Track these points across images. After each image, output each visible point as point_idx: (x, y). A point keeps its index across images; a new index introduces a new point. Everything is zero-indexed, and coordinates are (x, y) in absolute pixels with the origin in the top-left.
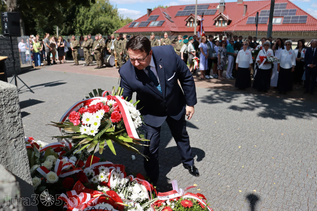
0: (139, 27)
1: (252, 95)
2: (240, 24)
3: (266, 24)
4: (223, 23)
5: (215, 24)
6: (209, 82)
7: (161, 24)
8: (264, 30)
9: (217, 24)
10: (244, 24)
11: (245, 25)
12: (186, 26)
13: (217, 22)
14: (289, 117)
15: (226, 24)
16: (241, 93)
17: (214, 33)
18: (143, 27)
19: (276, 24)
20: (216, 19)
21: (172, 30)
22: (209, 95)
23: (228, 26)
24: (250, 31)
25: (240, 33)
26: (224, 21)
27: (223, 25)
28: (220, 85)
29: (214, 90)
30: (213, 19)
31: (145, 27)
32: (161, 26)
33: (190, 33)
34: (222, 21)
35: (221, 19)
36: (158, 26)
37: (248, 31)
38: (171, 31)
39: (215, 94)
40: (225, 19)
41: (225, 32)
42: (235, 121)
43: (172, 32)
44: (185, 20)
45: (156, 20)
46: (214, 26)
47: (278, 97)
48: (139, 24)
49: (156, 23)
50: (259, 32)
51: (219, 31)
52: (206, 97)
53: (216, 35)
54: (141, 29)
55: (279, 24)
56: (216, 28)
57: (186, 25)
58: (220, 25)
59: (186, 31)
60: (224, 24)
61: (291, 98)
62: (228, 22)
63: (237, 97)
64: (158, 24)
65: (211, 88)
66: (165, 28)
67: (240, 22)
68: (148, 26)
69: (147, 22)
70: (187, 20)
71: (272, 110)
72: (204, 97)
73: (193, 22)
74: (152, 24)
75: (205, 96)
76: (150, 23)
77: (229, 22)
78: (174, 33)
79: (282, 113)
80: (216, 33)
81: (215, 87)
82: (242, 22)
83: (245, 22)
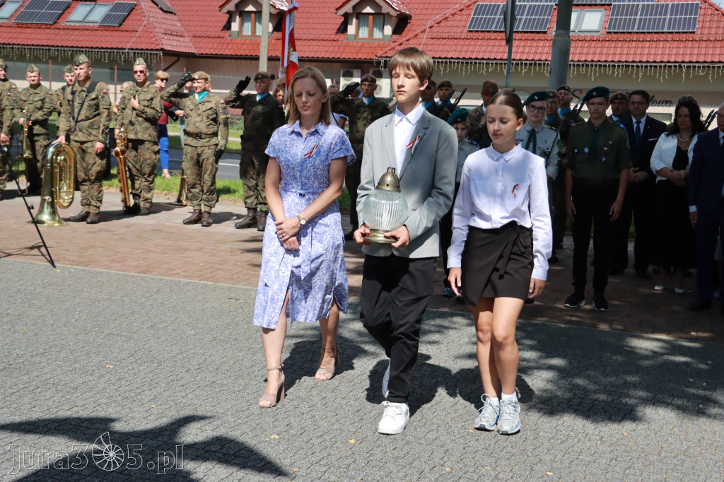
2: (443, 30)
3: (546, 33)
4: (374, 26)
5: (343, 29)
7: (119, 19)
8: (537, 58)
9: (351, 29)
10: (461, 29)
11: (464, 35)
12: (226, 34)
13: (354, 20)
14: (649, 412)
15: (388, 30)
16: (452, 315)
17: (339, 64)
18: (39, 27)
19: (583, 35)
20: (348, 8)
21: (170, 48)
23: (395, 37)
24: (483, 59)
25: (445, 69)
26: (380, 18)
27: (377, 34)
30: (338, 9)
31: (48, 27)
32: (120, 25)
33: (243, 61)
34: (371, 17)
35: (368, 10)
36: (106, 25)
37: (476, 59)
38: (162, 49)
40: (386, 9)
41: (386, 61)
42: (431, 436)
43: (167, 53)
44: (221, 7)
46: (342, 37)
48: (17, 10)
49: (100, 13)
50: (517, 64)
51: (362, 56)
53: (348, 74)
54: (28, 31)
55: (595, 34)
56: (347, 46)
57: (228, 26)
58: (364, 33)
59: (227, 52)
60: (382, 30)
62: (394, 21)
63: (441, 329)
64: (107, 18)
66: (137, 34)
67: (442, 25)
68: (62, 24)
70: (231, 7)
71: (580, 381)
72: (302, 332)
73: (253, 15)
74: (79, 14)
75: (305, 329)
76: (68, 8)
77: (401, 23)
78: (176, 58)
79: (621, 395)
80: (349, 66)
82: (451, 23)
83: (463, 24)
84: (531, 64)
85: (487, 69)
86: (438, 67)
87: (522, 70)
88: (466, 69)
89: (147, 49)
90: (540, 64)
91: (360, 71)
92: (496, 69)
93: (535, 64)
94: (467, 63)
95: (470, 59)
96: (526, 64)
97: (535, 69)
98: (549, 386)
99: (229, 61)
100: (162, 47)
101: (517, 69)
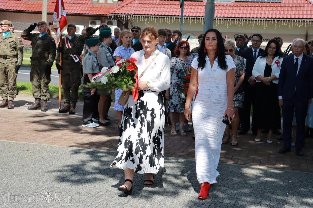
1: (174, 161)
3: (202, 1)
6: (78, 131)
8: (197, 15)
11: (158, 2)
17: (88, 17)
19: (221, 3)
22: (78, 163)
23: (119, 2)
24: (168, 15)
25: (148, 21)
28: (103, 138)
29: (89, 150)
37: (165, 15)
39: (91, 161)
46: (90, 2)
47: (231, 163)
50: (187, 18)
51: (101, 13)
52: (70, 168)
53: (94, 23)
55: (228, 3)
56: (93, 7)
58: (102, 0)
59: (23, 9)
61: (260, 165)
65: (82, 145)
72: (66, 168)
75: (68, 166)
80: (94, 18)
81: (91, 144)
85: (171, 21)
86: (144, 20)
87: (189, 22)
88: (159, 21)
90: (199, 19)
91: (100, 21)
92: (176, 20)
94: (160, 18)
95: (161, 15)
96: (192, 18)
97: (197, 22)
99: (24, 14)
101: (187, 21)
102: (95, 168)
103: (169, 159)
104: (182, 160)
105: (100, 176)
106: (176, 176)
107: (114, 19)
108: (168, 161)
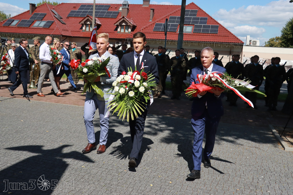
0: (19, 26)
1: (156, 117)
2: (146, 30)
3: (176, 32)
4: (125, 29)
5: (116, 29)
7: (49, 26)
8: (174, 39)
9: (119, 30)
10: (151, 30)
11: (152, 32)
12: (81, 30)
13: (120, 27)
15: (130, 30)
17: (115, 40)
18: (24, 28)
19: (186, 33)
20: (118, 23)
21: (64, 34)
23: (132, 32)
24: (158, 39)
26: (127, 26)
27: (126, 31)
30: (115, 24)
31: (27, 28)
32: (49, 27)
33: (86, 39)
34: (125, 26)
35: (124, 24)
36: (45, 28)
37: (156, 39)
38: (62, 35)
40: (129, 24)
43: (63, 36)
44: (80, 22)
45: (42, 20)
46: (116, 32)
48: (18, 23)
49: (43, 24)
50: (168, 41)
51: (122, 38)
53: (118, 43)
54: (21, 29)
55: (190, 33)
56: (117, 35)
57: (82, 28)
58: (122, 31)
59: (81, 36)
60: (128, 30)
62: (132, 27)
64: (45, 25)
66: (54, 30)
67: (146, 28)
68: (32, 27)
69: (29, 21)
70: (83, 22)
73: (89, 25)
74: (36, 24)
76: (33, 22)
77: (134, 28)
78: (66, 38)
80: (118, 40)
82: (148, 29)
83: (152, 29)
84: (172, 41)
85: (159, 42)
87: (169, 43)
88: (153, 42)
89: (57, 35)
90: (174, 41)
91: (121, 42)
92: (162, 42)
93: (173, 41)
94: (153, 40)
95: (154, 39)
96: (170, 41)
97: (173, 43)
98: (169, 135)
99: (82, 38)
100: (62, 34)
101: (167, 42)
102: (114, 120)
103: (153, 116)
104: (160, 116)
105: (116, 124)
106: (156, 125)
107: (129, 41)
108: (153, 117)
